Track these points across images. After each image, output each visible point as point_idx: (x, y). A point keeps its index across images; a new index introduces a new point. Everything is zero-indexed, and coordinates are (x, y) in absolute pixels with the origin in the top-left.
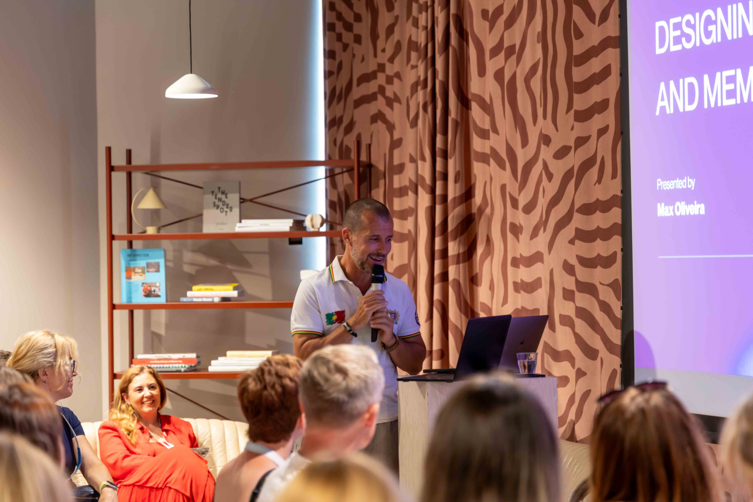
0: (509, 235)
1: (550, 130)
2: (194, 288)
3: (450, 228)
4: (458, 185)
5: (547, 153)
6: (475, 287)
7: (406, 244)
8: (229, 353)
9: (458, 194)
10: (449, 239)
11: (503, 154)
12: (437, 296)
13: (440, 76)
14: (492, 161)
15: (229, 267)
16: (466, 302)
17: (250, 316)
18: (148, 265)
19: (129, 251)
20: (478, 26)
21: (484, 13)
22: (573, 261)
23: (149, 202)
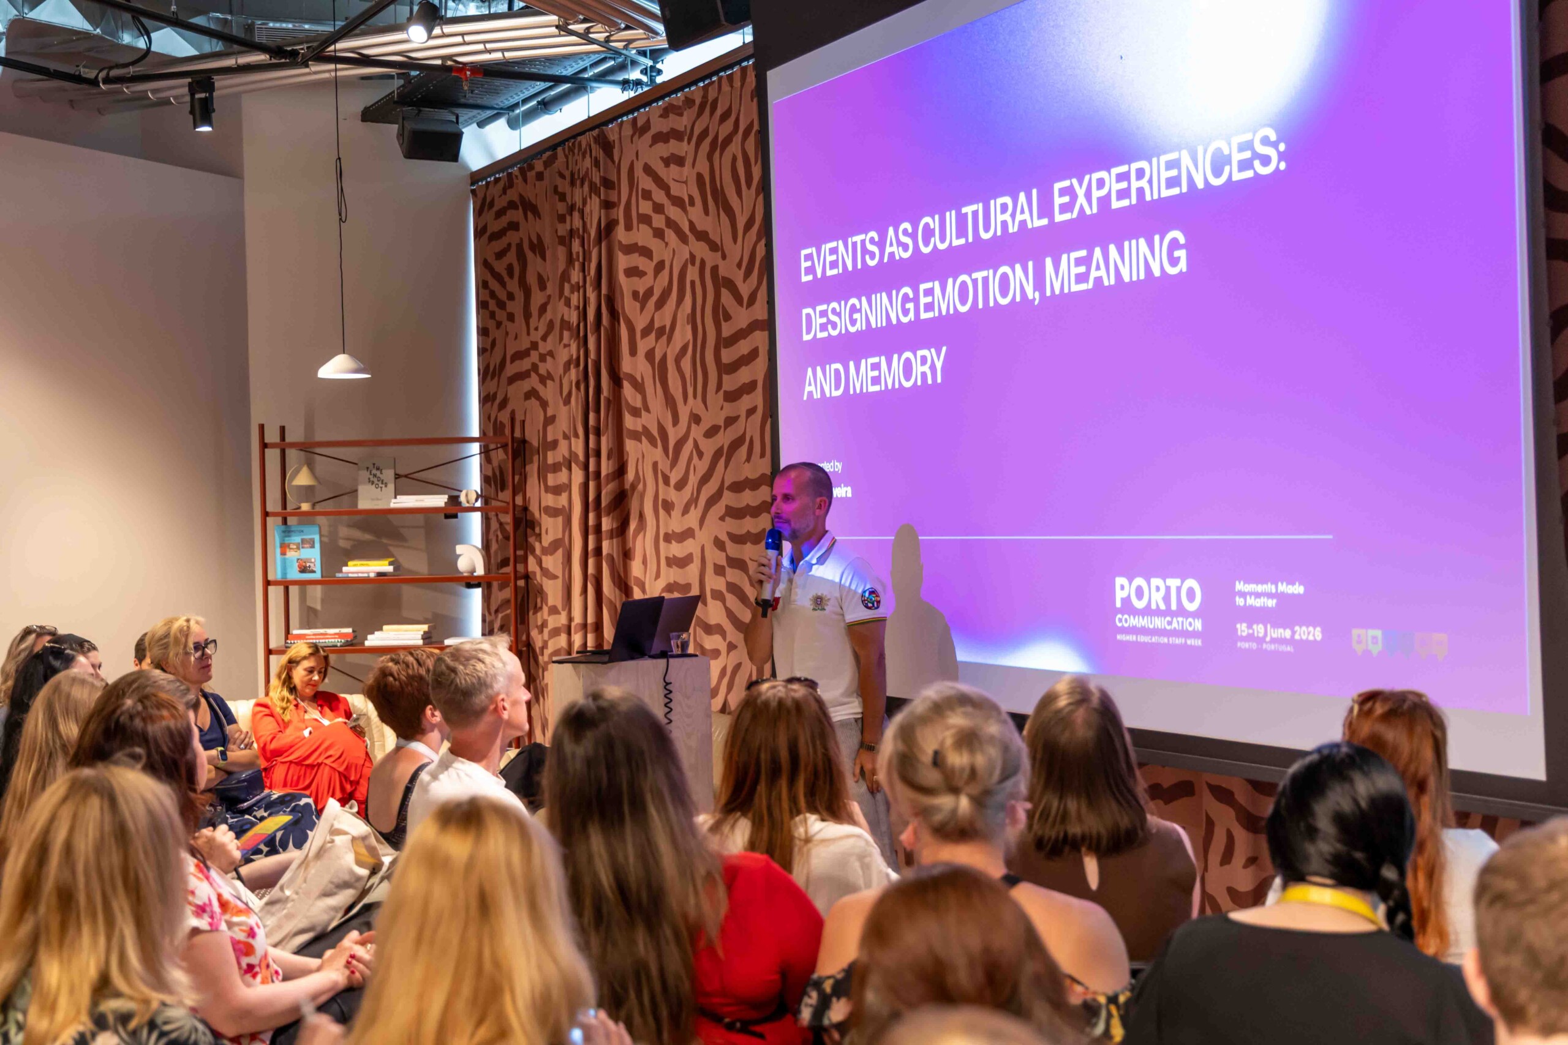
0: (662, 512)
1: (699, 409)
2: (350, 563)
3: (603, 505)
4: (610, 462)
5: (697, 432)
6: (628, 561)
7: (560, 519)
8: (385, 627)
9: (610, 471)
10: (603, 514)
11: (655, 433)
12: (591, 570)
13: (592, 355)
14: (643, 438)
15: (385, 541)
16: (619, 576)
17: (407, 590)
18: (303, 541)
19: (283, 528)
20: (629, 306)
21: (635, 294)
22: (724, 537)
23: (303, 479)
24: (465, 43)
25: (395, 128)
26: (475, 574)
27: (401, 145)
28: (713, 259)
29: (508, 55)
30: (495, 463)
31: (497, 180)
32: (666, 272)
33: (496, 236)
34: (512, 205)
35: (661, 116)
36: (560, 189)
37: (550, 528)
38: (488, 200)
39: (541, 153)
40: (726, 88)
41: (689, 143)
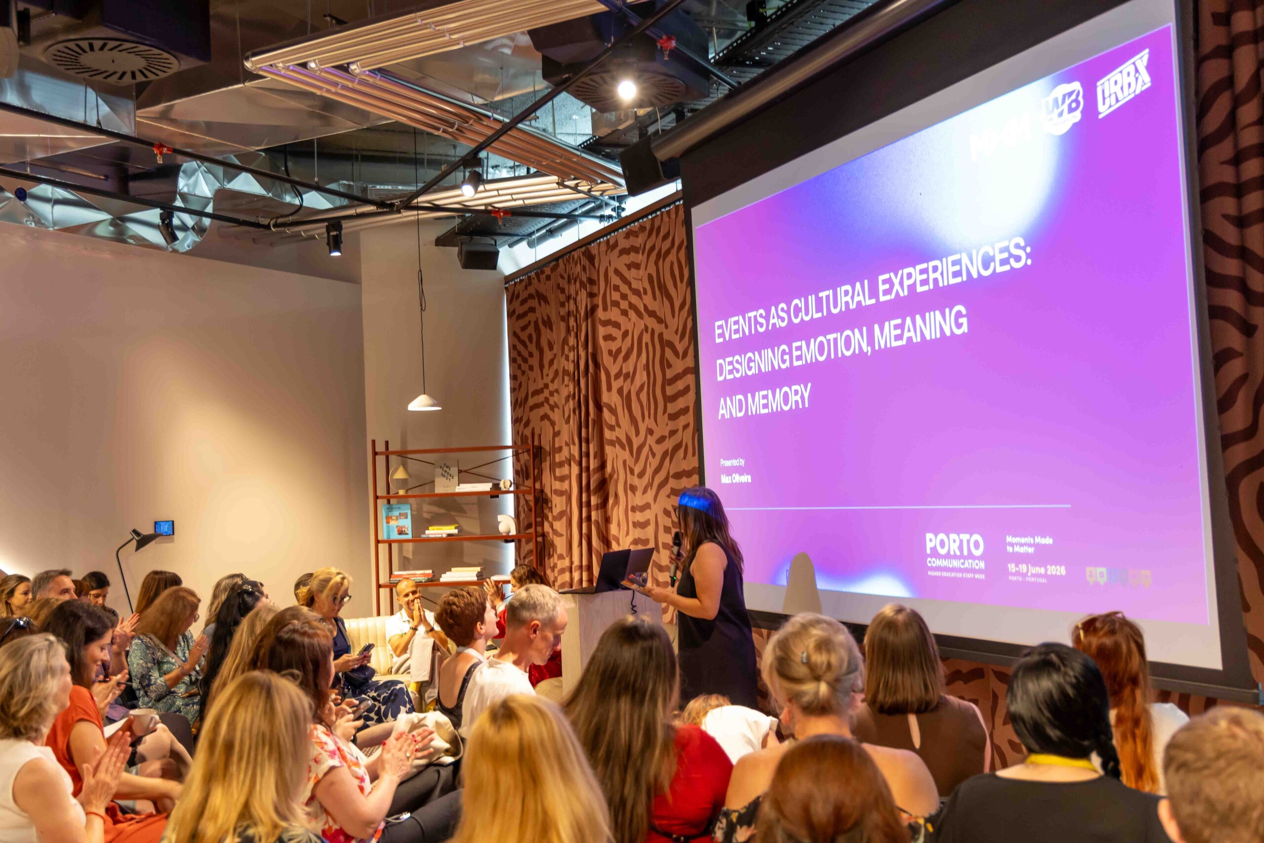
0: (629, 492)
1: (653, 426)
2: (430, 528)
3: (592, 488)
4: (596, 460)
5: (651, 440)
6: (608, 524)
7: (564, 497)
8: (453, 569)
9: (596, 466)
10: (591, 494)
11: (624, 441)
12: (584, 531)
13: (583, 392)
14: (617, 445)
15: (452, 513)
16: (603, 534)
17: (467, 544)
18: (400, 514)
19: (388, 506)
20: (606, 360)
21: (610, 352)
22: (670, 509)
23: (400, 474)
24: (499, 195)
25: (456, 250)
26: (510, 534)
27: (460, 260)
28: (658, 328)
29: (527, 202)
30: (522, 462)
31: (521, 281)
32: (629, 338)
33: (521, 317)
34: (531, 296)
35: (625, 238)
36: (561, 286)
37: (558, 504)
38: (516, 293)
39: (550, 262)
40: (666, 218)
41: (643, 254)
